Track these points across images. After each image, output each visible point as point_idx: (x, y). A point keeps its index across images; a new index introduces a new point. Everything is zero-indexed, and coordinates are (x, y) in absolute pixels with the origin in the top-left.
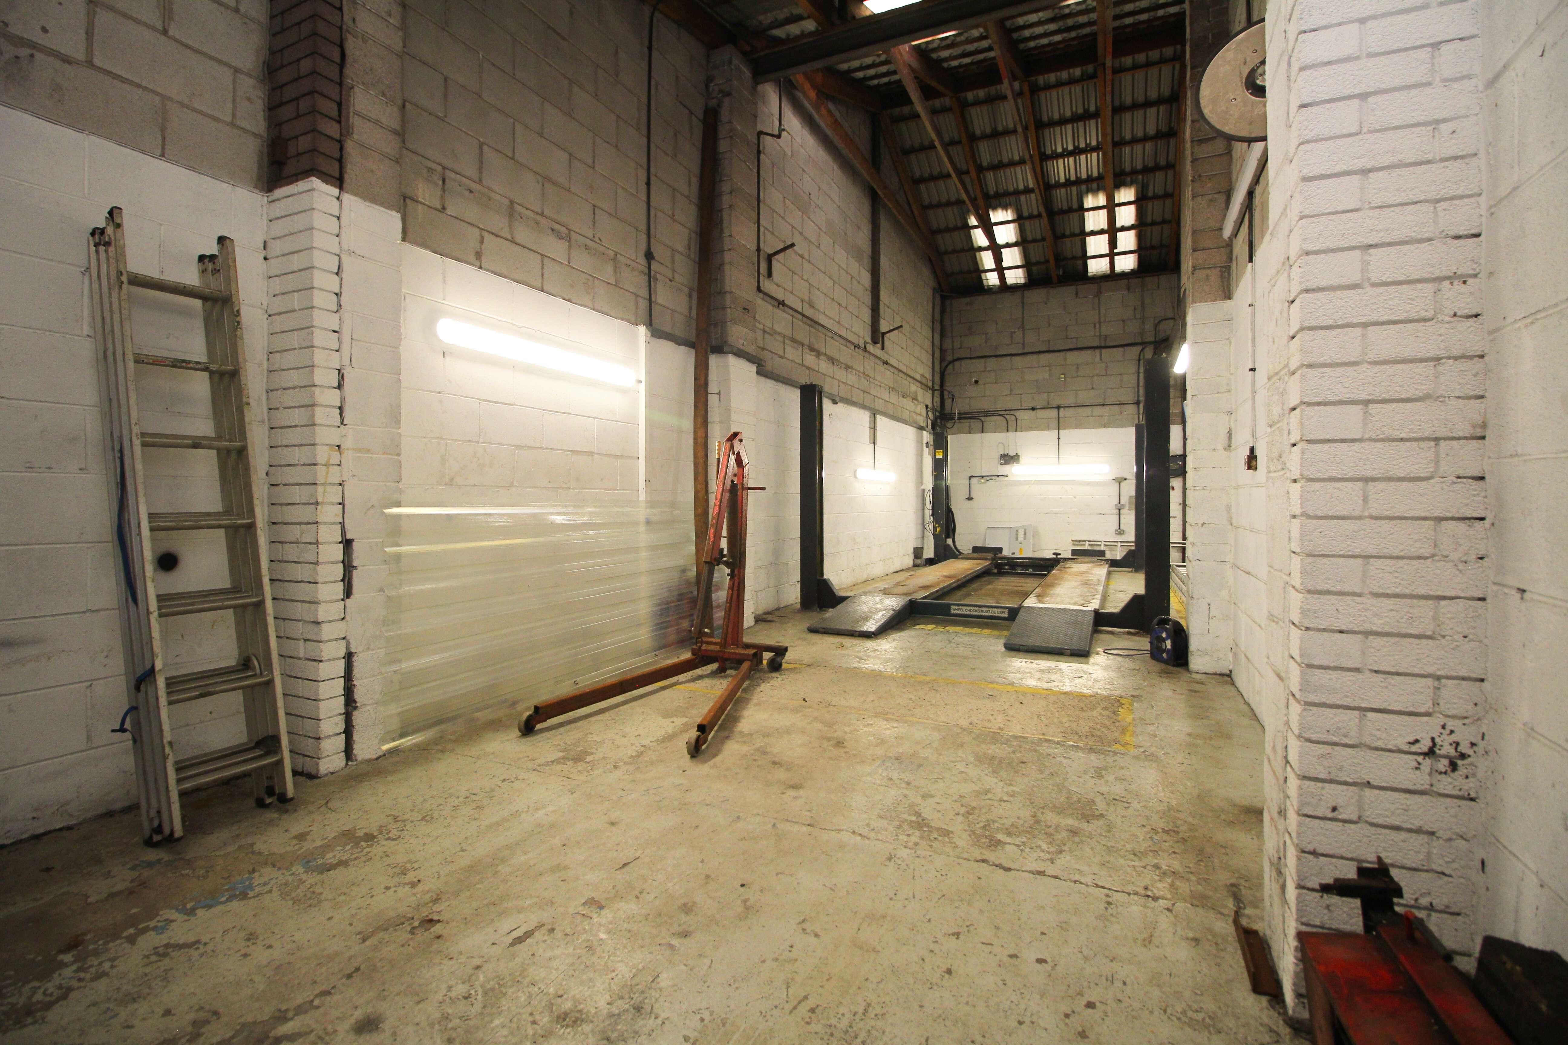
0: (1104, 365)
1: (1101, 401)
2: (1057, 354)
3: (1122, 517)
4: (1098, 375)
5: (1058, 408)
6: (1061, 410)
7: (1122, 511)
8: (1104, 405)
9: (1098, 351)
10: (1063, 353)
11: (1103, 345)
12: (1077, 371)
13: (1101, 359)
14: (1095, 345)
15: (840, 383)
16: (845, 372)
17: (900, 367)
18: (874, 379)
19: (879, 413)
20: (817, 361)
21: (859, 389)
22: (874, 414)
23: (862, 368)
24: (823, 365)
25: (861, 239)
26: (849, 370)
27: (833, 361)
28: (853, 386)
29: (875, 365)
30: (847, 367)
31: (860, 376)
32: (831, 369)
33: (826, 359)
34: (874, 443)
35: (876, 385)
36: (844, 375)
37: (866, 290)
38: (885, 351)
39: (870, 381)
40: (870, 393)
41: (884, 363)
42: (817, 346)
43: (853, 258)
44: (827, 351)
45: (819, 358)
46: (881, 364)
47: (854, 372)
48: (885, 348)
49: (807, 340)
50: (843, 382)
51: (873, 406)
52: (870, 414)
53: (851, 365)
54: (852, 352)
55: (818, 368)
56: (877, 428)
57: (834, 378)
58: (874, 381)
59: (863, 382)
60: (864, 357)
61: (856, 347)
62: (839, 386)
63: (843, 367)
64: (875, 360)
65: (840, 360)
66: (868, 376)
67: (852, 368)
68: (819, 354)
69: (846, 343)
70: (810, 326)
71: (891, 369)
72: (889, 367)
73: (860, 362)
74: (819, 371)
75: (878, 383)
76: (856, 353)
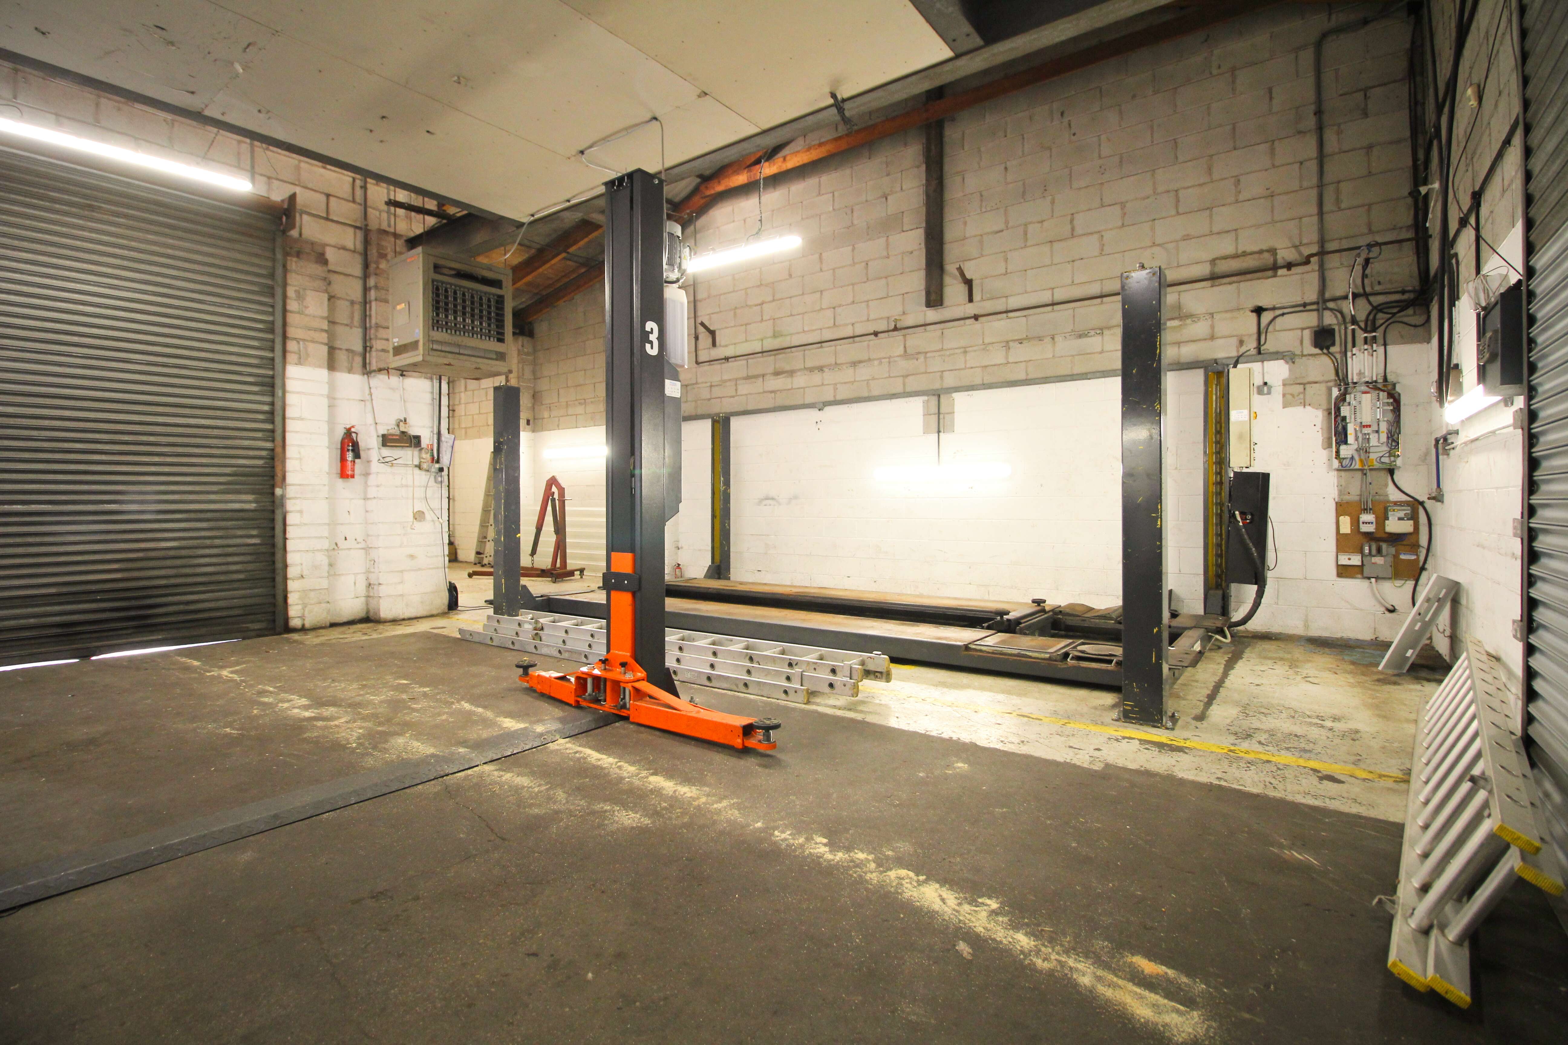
15: (838, 386)
16: (851, 371)
17: (1059, 296)
18: (942, 350)
19: (957, 389)
20: (789, 380)
21: (890, 377)
22: (939, 396)
23: (900, 350)
24: (800, 380)
25: (895, 204)
26: (862, 365)
27: (821, 369)
28: (873, 379)
29: (945, 331)
30: (854, 364)
31: (895, 361)
32: (816, 378)
33: (806, 372)
34: (939, 432)
35: (950, 355)
36: (848, 374)
37: (912, 253)
38: (982, 300)
39: (925, 358)
40: (926, 373)
41: (976, 317)
42: (788, 368)
43: (870, 239)
44: (809, 364)
45: (792, 376)
46: (968, 322)
47: (876, 363)
48: (977, 296)
49: (771, 370)
50: (845, 383)
51: (937, 386)
52: (926, 398)
53: (867, 358)
54: (871, 343)
55: (789, 387)
56: (956, 409)
57: (823, 385)
58: (942, 353)
59: (904, 365)
60: (904, 336)
61: (876, 334)
62: (835, 389)
63: (844, 367)
64: (942, 325)
65: (838, 362)
66: (919, 353)
67: (869, 360)
68: (791, 373)
69: (851, 340)
70: (775, 355)
71: (1011, 315)
72: (999, 316)
73: (894, 345)
74: (792, 389)
75: (956, 351)
76: (883, 338)
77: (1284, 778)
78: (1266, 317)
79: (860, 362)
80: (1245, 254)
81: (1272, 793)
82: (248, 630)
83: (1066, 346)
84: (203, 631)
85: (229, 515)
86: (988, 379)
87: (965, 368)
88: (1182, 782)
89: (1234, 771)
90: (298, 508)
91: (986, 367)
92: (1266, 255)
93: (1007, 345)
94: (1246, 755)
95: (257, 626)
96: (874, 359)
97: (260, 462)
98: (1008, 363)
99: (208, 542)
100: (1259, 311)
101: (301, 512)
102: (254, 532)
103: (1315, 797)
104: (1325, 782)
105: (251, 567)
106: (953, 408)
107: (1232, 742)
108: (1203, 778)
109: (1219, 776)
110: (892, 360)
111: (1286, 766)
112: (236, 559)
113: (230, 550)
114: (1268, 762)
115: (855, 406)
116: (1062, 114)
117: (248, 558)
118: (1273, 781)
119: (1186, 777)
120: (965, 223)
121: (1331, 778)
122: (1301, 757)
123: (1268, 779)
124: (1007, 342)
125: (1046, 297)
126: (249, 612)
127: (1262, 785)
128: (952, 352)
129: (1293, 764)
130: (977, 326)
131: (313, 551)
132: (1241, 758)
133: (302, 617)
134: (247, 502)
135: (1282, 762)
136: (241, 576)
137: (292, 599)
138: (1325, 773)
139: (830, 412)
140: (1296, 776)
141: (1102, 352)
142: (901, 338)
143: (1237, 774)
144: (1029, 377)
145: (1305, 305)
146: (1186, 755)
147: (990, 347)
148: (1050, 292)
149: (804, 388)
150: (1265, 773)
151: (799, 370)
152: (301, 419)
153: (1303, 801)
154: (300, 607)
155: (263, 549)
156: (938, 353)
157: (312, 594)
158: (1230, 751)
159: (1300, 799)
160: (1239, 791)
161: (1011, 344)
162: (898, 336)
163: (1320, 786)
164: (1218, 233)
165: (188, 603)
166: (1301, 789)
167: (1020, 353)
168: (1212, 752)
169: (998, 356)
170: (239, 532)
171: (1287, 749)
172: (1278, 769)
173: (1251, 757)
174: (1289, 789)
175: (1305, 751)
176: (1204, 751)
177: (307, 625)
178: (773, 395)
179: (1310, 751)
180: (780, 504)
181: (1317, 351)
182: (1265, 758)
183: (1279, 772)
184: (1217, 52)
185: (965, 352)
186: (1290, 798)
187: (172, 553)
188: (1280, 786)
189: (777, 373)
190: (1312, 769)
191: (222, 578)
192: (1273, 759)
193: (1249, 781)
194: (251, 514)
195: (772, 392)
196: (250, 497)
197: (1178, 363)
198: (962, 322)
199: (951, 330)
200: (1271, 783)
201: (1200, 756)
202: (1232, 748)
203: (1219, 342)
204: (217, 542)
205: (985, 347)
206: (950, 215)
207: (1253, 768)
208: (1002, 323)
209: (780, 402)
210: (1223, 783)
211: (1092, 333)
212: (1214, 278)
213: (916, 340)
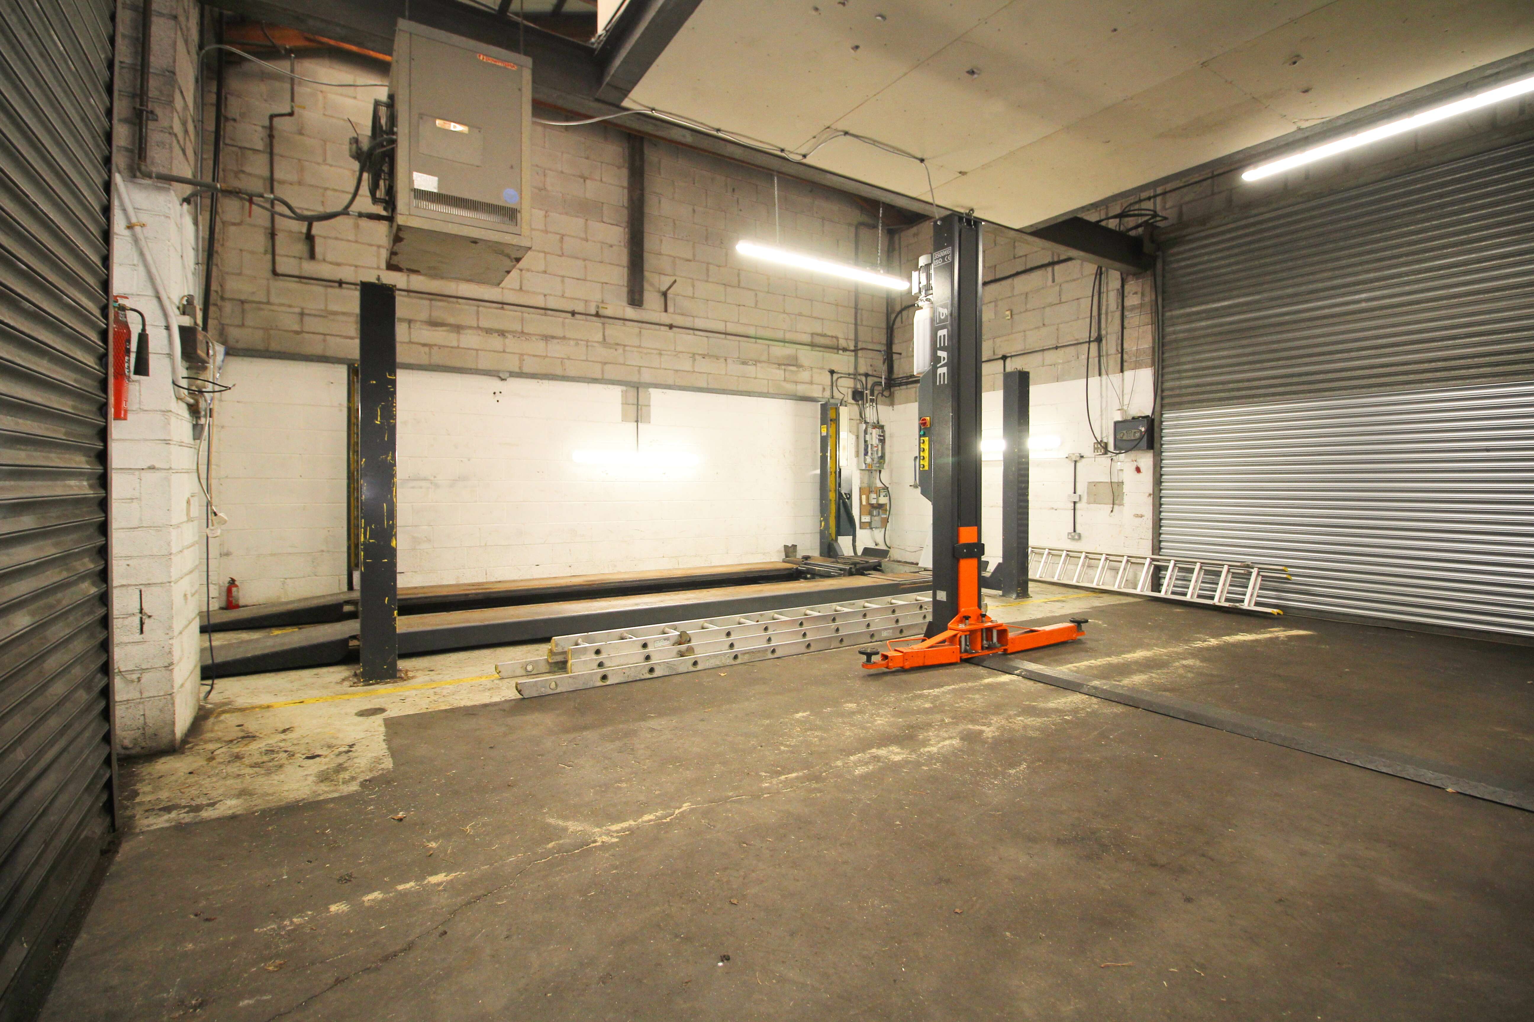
0: (1057, 288)
1: (1052, 343)
2: (1003, 283)
3: (1078, 513)
4: (1051, 305)
5: (1004, 358)
6: (1008, 361)
7: (1078, 505)
8: (1057, 348)
9: (1050, 269)
10: (1009, 281)
11: (1056, 259)
12: (1026, 304)
13: (1053, 281)
14: (1046, 261)
15: (525, 357)
16: (542, 344)
17: (731, 328)
18: (640, 347)
19: (657, 386)
20: (453, 336)
21: (587, 360)
22: (638, 388)
23: (599, 337)
24: (470, 340)
25: (591, 190)
26: (555, 341)
27: (502, 333)
28: (569, 359)
29: (643, 331)
30: (547, 338)
31: (592, 346)
32: (496, 342)
33: (480, 332)
34: (637, 421)
35: (646, 354)
36: (539, 347)
37: (611, 246)
38: (674, 313)
39: (624, 351)
40: (624, 364)
41: (671, 327)
42: (451, 320)
43: (567, 214)
44: (484, 324)
45: (458, 332)
46: (662, 328)
47: (572, 343)
48: (671, 309)
49: (424, 316)
50: (534, 356)
51: (635, 378)
52: (624, 388)
53: (562, 335)
54: (567, 321)
55: (455, 344)
56: (652, 403)
57: (504, 352)
58: (640, 350)
59: (603, 352)
60: (603, 324)
61: (573, 313)
62: (521, 360)
63: (534, 338)
64: (640, 325)
65: (526, 331)
66: (618, 344)
67: (564, 338)
68: (458, 328)
69: (543, 311)
70: (431, 300)
71: (697, 333)
72: (688, 331)
73: (593, 330)
74: (458, 347)
75: (653, 351)
76: (579, 320)
78: (835, 376)
79: (553, 337)
80: (825, 336)
83: (735, 368)
86: (679, 382)
87: (660, 368)
91: (677, 371)
92: (834, 340)
93: (694, 356)
96: (570, 339)
98: (694, 372)
100: (832, 372)
106: (649, 401)
110: (589, 344)
115: (546, 383)
116: (734, 190)
120: (661, 241)
124: (694, 354)
125: (720, 327)
128: (649, 351)
130: (671, 334)
139: (515, 384)
141: (755, 378)
142: (600, 325)
144: (710, 386)
145: (849, 374)
147: (681, 355)
148: (724, 323)
149: (477, 350)
151: (471, 328)
156: (636, 349)
161: (697, 357)
162: (597, 323)
164: (815, 318)
167: (703, 365)
169: (687, 365)
178: (427, 349)
180: (437, 486)
181: (853, 402)
184: (816, 202)
185: (661, 354)
189: (434, 324)
195: (424, 345)
197: (795, 396)
198: (657, 327)
199: (648, 332)
203: (815, 386)
205: (677, 354)
206: (649, 228)
208: (689, 337)
209: (437, 358)
211: (751, 363)
212: (813, 345)
213: (615, 331)
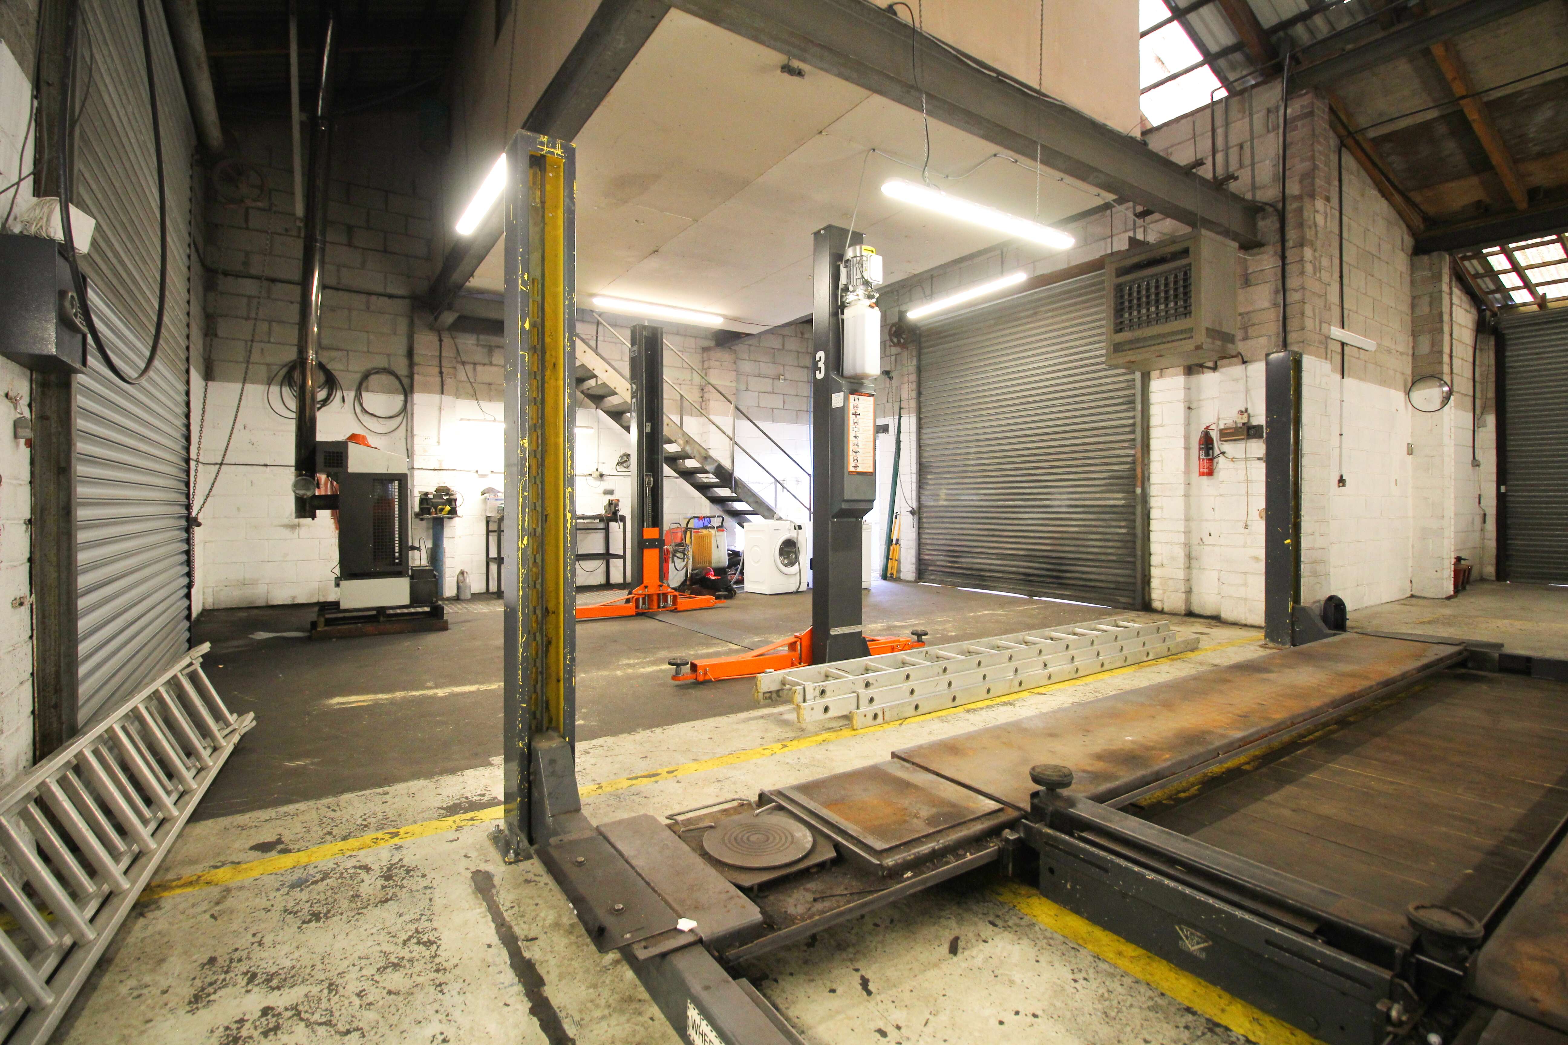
77: (321, 823)
81: (330, 800)
82: (1117, 602)
84: (1092, 595)
85: (1107, 509)
88: (415, 776)
89: (377, 809)
90: (1159, 505)
94: (374, 835)
95: (1122, 599)
97: (1127, 467)
99: (1094, 529)
101: (1161, 508)
102: (1123, 524)
103: (286, 814)
104: (272, 838)
105: (1120, 551)
107: (404, 851)
108: (400, 788)
109: (387, 796)
111: (323, 842)
112: (1111, 544)
113: (1108, 537)
114: (345, 838)
117: (1118, 544)
118: (332, 814)
119: (416, 782)
121: (264, 848)
122: (305, 867)
123: (338, 813)
126: (1119, 587)
127: (342, 804)
129: (315, 849)
131: (1171, 543)
132: (377, 829)
133: (1162, 601)
134: (1117, 499)
135: (327, 846)
136: (1114, 558)
137: (1155, 583)
138: (274, 853)
140: (308, 831)
143: (371, 805)
146: (440, 805)
150: (344, 820)
152: (1162, 425)
153: (297, 806)
154: (1161, 592)
155: (1129, 538)
157: (1171, 582)
158: (396, 834)
159: (302, 806)
160: (361, 790)
163: (280, 830)
165: (1083, 573)
166: (301, 818)
168: (415, 822)
170: (1114, 523)
171: (325, 876)
172: (330, 833)
173: (368, 837)
174: (314, 812)
175: (299, 884)
176: (424, 819)
177: (1166, 609)
179: (293, 886)
182: (352, 843)
183: (328, 829)
186: (312, 803)
187: (1076, 536)
188: (324, 811)
190: (290, 851)
191: (1103, 557)
192: (341, 845)
193: (356, 804)
194: (1121, 509)
196: (1120, 495)
200: (334, 810)
201: (423, 811)
202: (396, 840)
204: (1101, 530)
207: (359, 821)
210: (380, 790)
